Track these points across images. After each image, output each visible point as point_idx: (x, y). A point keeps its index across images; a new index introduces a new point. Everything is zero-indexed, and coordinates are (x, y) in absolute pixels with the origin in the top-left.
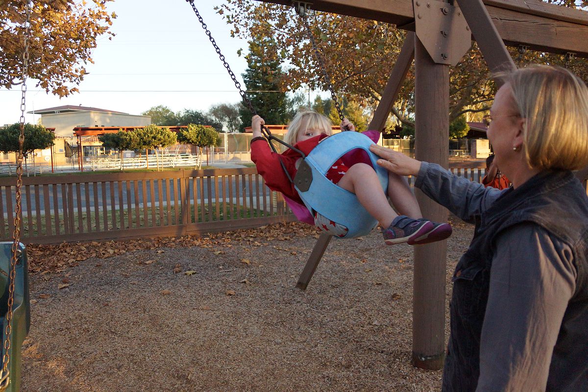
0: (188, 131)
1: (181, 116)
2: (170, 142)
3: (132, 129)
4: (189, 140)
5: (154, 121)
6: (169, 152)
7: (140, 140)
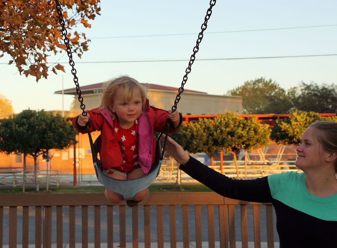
3: (195, 119)
5: (247, 103)
7: (208, 137)
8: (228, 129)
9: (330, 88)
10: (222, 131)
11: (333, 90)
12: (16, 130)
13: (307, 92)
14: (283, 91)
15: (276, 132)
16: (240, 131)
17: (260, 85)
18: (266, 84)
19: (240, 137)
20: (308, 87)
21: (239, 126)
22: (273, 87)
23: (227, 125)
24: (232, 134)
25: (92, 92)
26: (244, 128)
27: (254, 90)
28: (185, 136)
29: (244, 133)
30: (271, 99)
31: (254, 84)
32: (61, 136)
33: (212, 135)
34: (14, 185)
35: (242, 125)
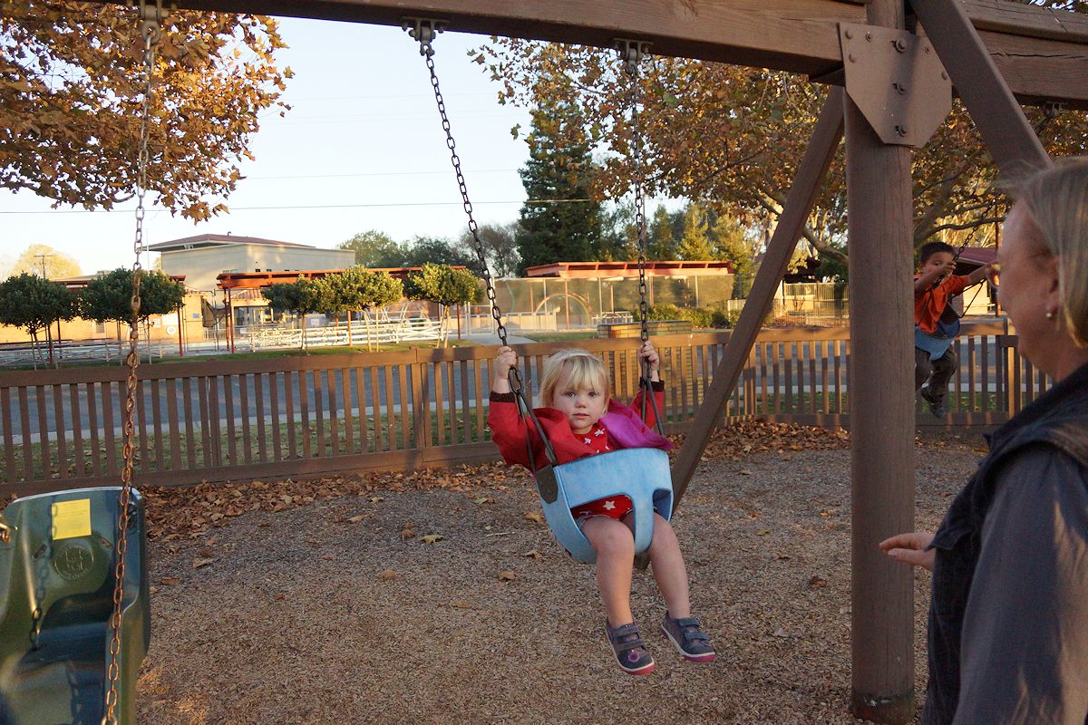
0: (422, 276)
1: (410, 250)
2: (390, 297)
3: (321, 275)
4: (424, 293)
5: (361, 259)
6: (390, 315)
7: (337, 295)
8: (358, 285)
9: (443, 241)
10: (351, 287)
11: (446, 243)
12: (110, 293)
13: (420, 245)
14: (395, 244)
15: (408, 287)
16: (371, 287)
17: (371, 238)
18: (377, 237)
19: (372, 293)
20: (421, 240)
21: (369, 281)
22: (385, 240)
23: (356, 281)
24: (362, 290)
25: (183, 247)
26: (375, 284)
27: (365, 244)
28: (311, 294)
29: (376, 289)
30: (383, 252)
31: (365, 236)
32: (165, 299)
33: (341, 292)
34: (108, 359)
35: (372, 280)
